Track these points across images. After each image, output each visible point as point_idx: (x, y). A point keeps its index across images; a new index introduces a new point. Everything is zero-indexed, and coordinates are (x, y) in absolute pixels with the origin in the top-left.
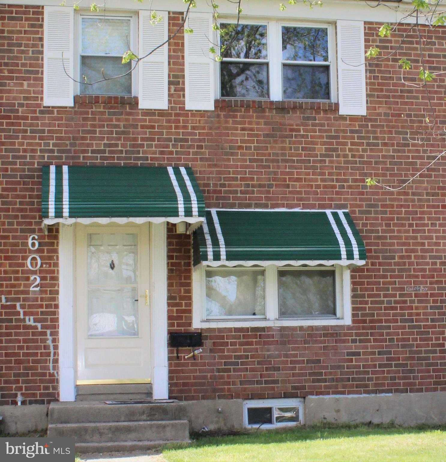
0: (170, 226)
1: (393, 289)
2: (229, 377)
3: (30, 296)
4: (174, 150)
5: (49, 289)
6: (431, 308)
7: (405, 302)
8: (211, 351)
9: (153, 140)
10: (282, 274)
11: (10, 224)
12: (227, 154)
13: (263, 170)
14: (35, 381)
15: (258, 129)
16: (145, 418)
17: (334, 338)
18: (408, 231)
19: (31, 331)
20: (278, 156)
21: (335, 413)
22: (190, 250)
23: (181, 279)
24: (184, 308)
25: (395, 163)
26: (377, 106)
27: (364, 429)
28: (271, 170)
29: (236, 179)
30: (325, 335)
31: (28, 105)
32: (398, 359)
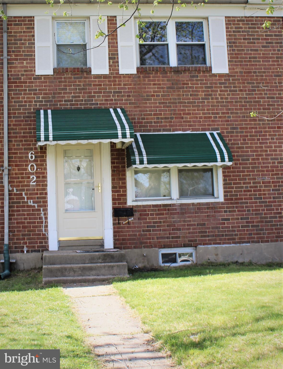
0: (112, 144)
1: (249, 179)
2: (150, 234)
3: (31, 188)
4: (114, 98)
5: (41, 183)
6: (273, 190)
7: (256, 187)
8: (139, 219)
9: (101, 93)
10: (180, 171)
11: (18, 145)
12: (145, 100)
13: (167, 109)
14: (34, 239)
15: (163, 84)
16: (100, 261)
17: (213, 210)
18: (257, 143)
19: (31, 208)
20: (176, 100)
21: (215, 256)
22: (124, 158)
23: (119, 176)
24: (122, 193)
25: (248, 102)
26: (235, 67)
27: (234, 266)
28: (172, 108)
29: (151, 115)
30: (208, 208)
31: (26, 75)
32: (253, 222)
